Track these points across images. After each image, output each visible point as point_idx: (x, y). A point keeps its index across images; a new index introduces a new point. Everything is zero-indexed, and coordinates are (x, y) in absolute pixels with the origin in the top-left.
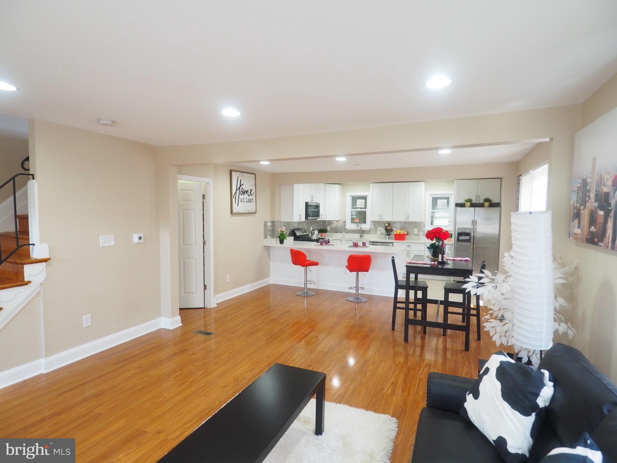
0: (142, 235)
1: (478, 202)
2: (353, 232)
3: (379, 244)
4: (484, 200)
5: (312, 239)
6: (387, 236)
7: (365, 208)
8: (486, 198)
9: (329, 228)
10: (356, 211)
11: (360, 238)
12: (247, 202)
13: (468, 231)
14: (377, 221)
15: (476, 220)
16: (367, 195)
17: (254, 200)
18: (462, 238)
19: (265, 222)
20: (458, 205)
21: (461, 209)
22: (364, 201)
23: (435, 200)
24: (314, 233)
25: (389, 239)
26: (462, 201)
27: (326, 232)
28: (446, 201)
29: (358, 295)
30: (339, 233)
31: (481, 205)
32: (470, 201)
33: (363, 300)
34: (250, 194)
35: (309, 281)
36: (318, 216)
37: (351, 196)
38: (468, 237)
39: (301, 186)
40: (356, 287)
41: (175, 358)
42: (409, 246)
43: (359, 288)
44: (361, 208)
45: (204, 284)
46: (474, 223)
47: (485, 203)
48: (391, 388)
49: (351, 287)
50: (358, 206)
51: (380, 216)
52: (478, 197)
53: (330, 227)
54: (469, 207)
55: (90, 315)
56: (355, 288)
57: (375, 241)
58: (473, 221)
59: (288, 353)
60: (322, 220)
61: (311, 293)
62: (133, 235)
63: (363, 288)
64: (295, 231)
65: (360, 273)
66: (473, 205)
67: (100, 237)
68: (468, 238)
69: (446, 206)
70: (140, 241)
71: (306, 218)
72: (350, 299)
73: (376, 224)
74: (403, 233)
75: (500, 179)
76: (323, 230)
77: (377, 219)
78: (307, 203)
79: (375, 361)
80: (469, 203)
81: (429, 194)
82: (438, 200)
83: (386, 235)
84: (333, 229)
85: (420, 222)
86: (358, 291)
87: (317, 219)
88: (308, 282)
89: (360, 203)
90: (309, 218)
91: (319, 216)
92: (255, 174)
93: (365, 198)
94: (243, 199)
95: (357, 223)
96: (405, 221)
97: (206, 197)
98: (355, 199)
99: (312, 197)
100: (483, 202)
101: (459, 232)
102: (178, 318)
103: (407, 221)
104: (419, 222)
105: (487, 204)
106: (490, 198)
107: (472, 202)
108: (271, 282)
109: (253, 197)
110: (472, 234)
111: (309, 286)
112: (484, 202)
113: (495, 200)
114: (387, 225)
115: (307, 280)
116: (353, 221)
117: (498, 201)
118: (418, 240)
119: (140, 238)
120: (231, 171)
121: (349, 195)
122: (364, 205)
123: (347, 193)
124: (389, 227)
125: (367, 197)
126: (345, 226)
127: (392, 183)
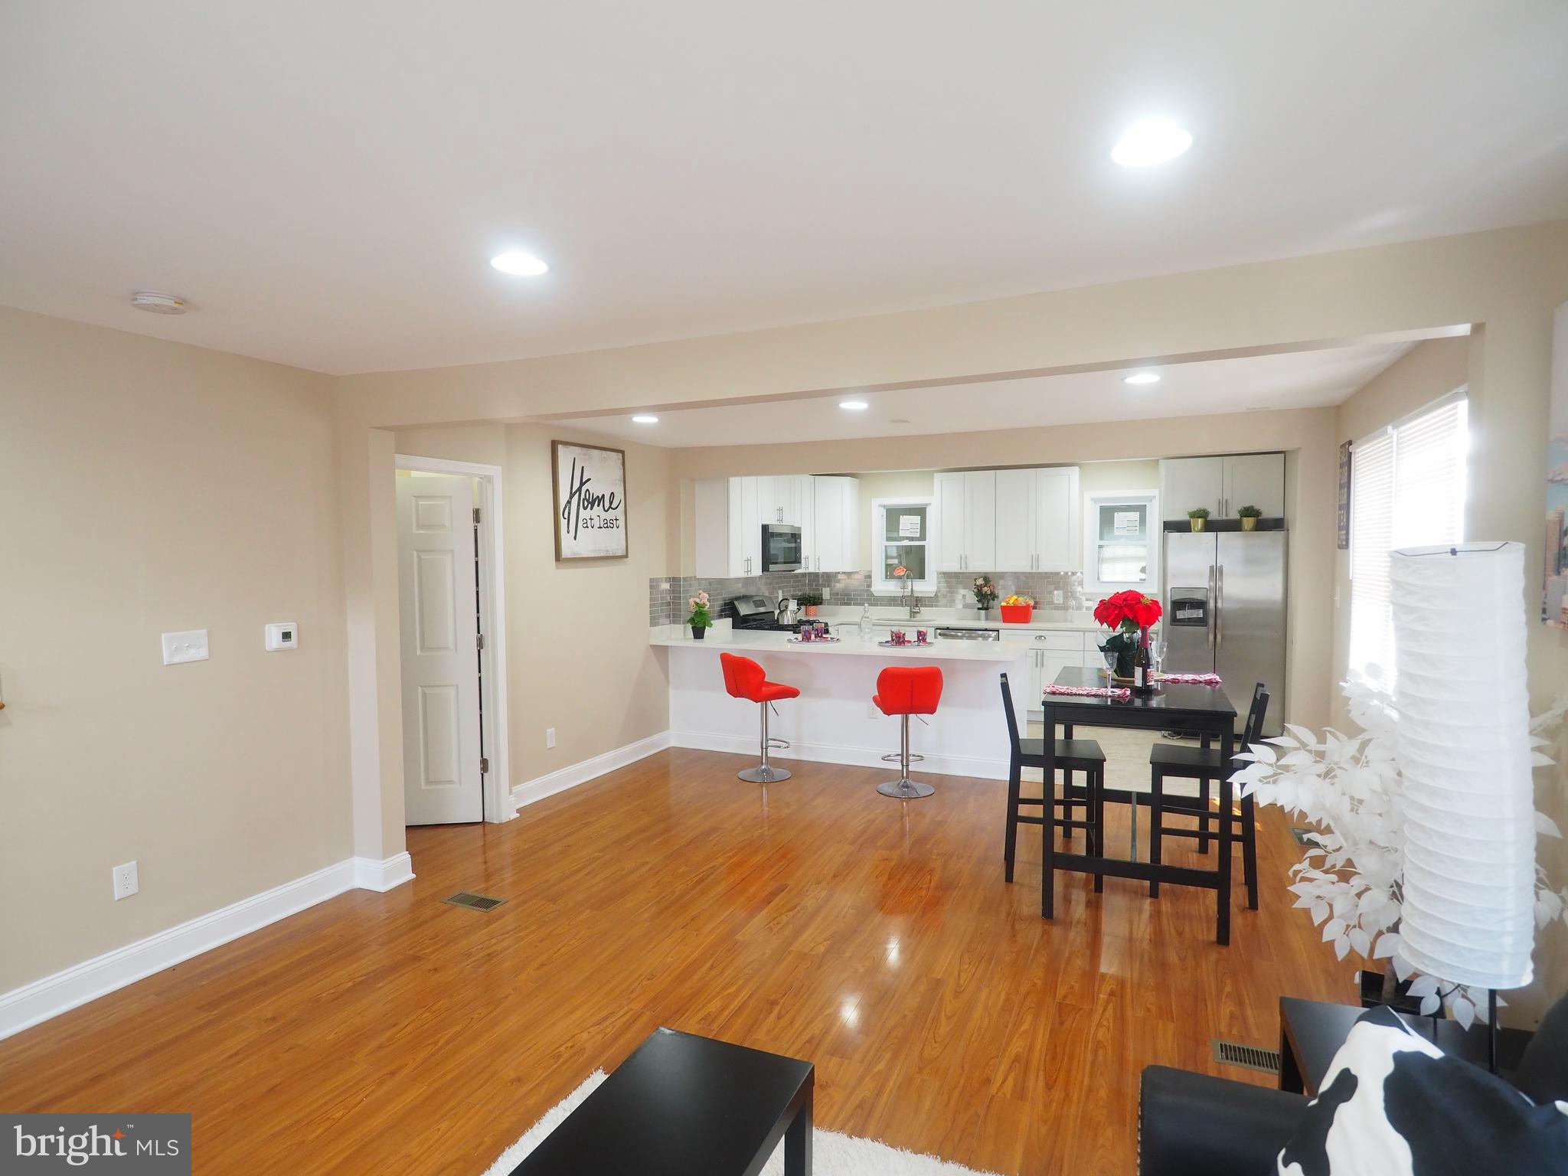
0: (291, 627)
1: (1224, 518)
2: (893, 601)
3: (960, 634)
4: (1239, 512)
5: (780, 623)
6: (983, 612)
7: (923, 537)
8: (1247, 505)
9: (826, 593)
10: (897, 546)
11: (911, 617)
12: (600, 527)
13: (1199, 596)
14: (955, 573)
15: (1222, 566)
16: (927, 505)
17: (621, 522)
18: (1184, 615)
19: (652, 580)
20: (1170, 527)
21: (1181, 537)
22: (918, 518)
23: (1107, 515)
24: (786, 607)
25: (987, 619)
26: (1181, 516)
27: (821, 603)
28: (1136, 515)
29: (907, 777)
30: (855, 604)
31: (1232, 526)
32: (1202, 514)
33: (923, 789)
34: (610, 507)
35: (774, 740)
36: (797, 561)
37: (884, 506)
38: (1201, 611)
39: (749, 482)
40: (902, 755)
41: (380, 985)
42: (1040, 637)
43: (911, 758)
44: (912, 539)
45: (482, 756)
46: (1216, 572)
47: (1245, 519)
48: (1012, 1075)
49: (889, 756)
50: (902, 534)
51: (963, 559)
52: (1223, 504)
53: (831, 590)
54: (1201, 531)
55: (135, 862)
56: (900, 758)
57: (950, 626)
58: (1212, 568)
59: (711, 962)
60: (807, 571)
61: (780, 773)
62: (266, 627)
63: (922, 757)
64: (736, 603)
65: (912, 716)
66: (1211, 526)
67: (163, 635)
68: (1200, 613)
69: (1138, 528)
70: (288, 644)
71: (765, 568)
72: (887, 787)
73: (952, 579)
74: (1024, 604)
75: (1283, 455)
76: (810, 597)
77: (954, 567)
78: (765, 528)
79: (962, 982)
80: (1200, 520)
81: (1092, 499)
82: (1115, 514)
83: (979, 609)
84: (837, 594)
85: (1070, 574)
86: (907, 765)
87: (793, 571)
88: (771, 743)
89: (908, 525)
90: (772, 567)
91: (800, 563)
92: (623, 452)
93: (920, 511)
94: (591, 519)
95: (900, 578)
96: (1028, 570)
97: (483, 516)
98: (893, 515)
99: (780, 510)
100: (1237, 516)
101: (1176, 598)
102: (405, 857)
103: (1034, 571)
104: (1067, 573)
105: (1248, 522)
106: (1257, 507)
107: (1209, 519)
108: (673, 743)
109: (619, 513)
110: (1212, 604)
111: (772, 753)
112: (1241, 516)
113: (1270, 512)
114: (980, 582)
115: (769, 737)
116: (890, 572)
117: (1278, 515)
118: (1066, 621)
119: (286, 636)
120: (554, 445)
121: (880, 506)
122: (919, 530)
123: (873, 500)
124: (985, 589)
125: (925, 508)
126: (870, 586)
127: (994, 471)
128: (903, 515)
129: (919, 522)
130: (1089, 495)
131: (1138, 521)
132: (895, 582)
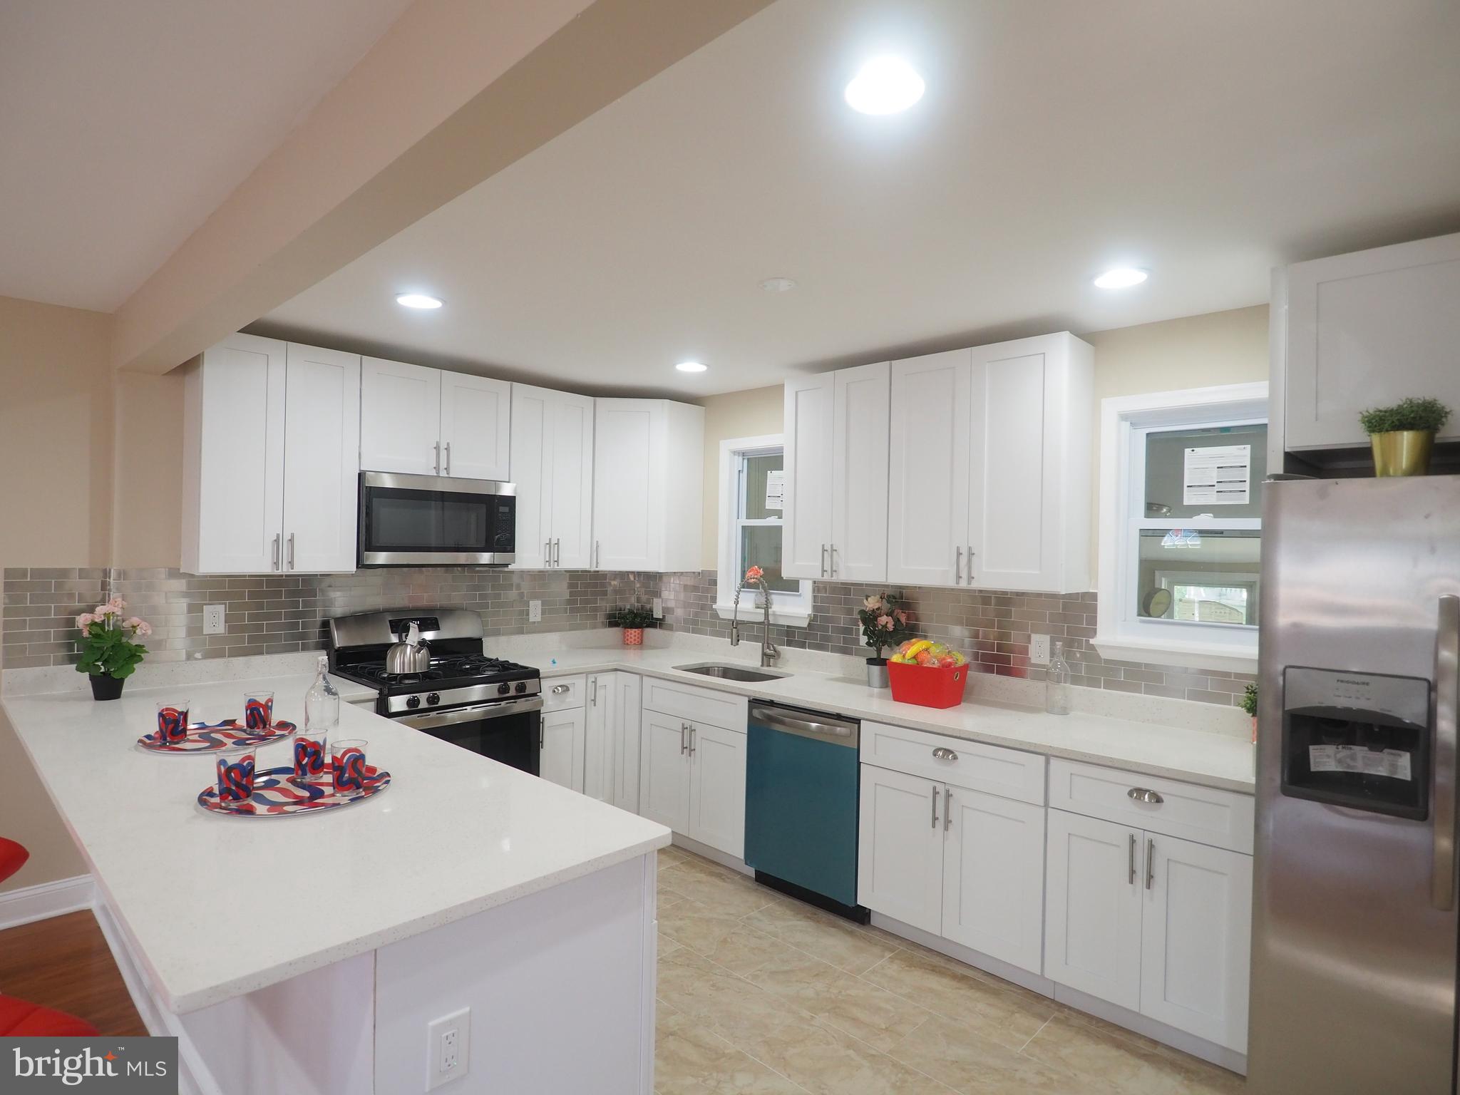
2: (737, 630)
6: (876, 669)
11: (762, 665)
18: (1339, 761)
20: (1302, 466)
23: (1166, 454)
26: (1347, 429)
28: (1240, 453)
32: (1418, 416)
36: (507, 545)
37: (743, 454)
38: (1404, 756)
42: (948, 751)
50: (769, 504)
54: (1411, 473)
57: (776, 699)
58: (1448, 605)
60: (554, 567)
69: (1247, 486)
71: (364, 559)
73: (834, 598)
78: (364, 479)
80: (1409, 437)
81: (1124, 417)
82: (1188, 451)
83: (871, 661)
87: (507, 565)
89: (775, 487)
96: (948, 583)
98: (756, 469)
99: (442, 448)
103: (963, 584)
107: (1448, 432)
110: (1449, 732)
114: (875, 603)
121: (735, 453)
123: (721, 442)
124: (884, 619)
126: (714, 599)
127: (888, 362)
128: (771, 470)
130: (1113, 406)
131: (1248, 469)
132: (753, 595)
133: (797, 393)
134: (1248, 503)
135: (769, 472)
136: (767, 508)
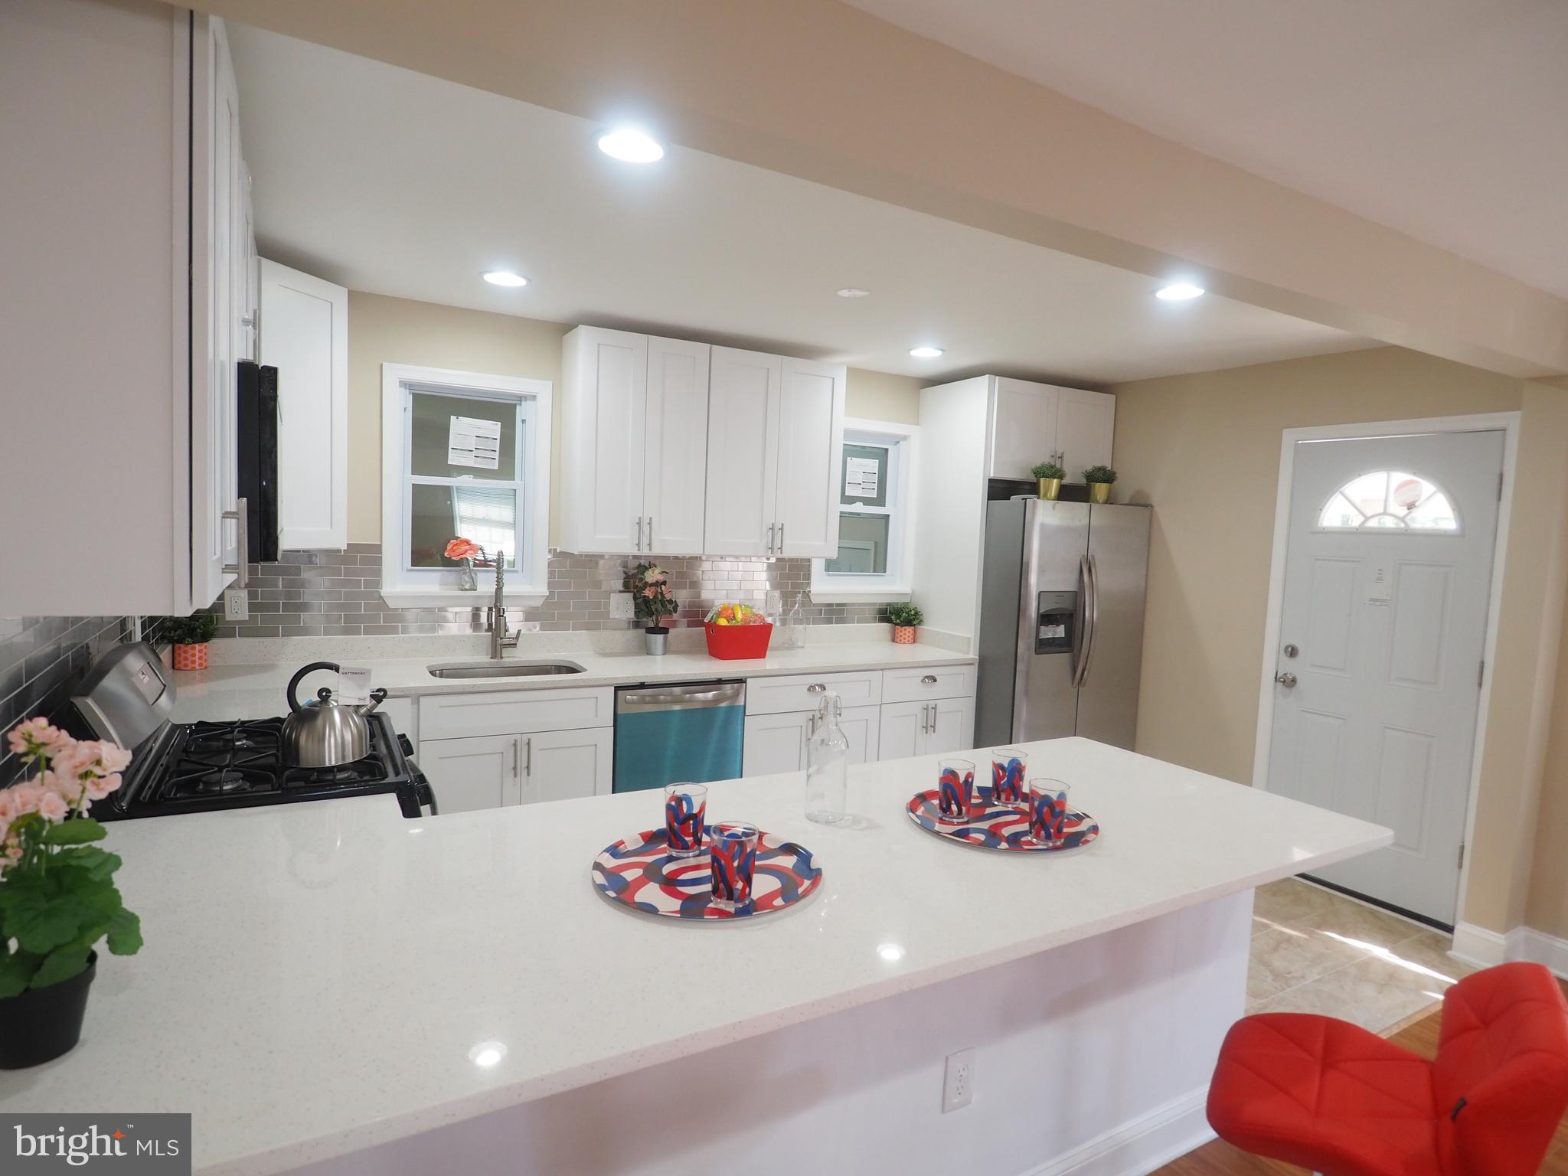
1: (1075, 480)
4: (1085, 473)
8: (1096, 464)
13: (1069, 605)
16: (521, 398)
20: (1001, 487)
22: (493, 429)
24: (324, 694)
25: (666, 651)
26: (1011, 473)
28: (874, 465)
31: (1084, 494)
32: (1054, 473)
37: (411, 387)
38: (1062, 627)
42: (815, 687)
44: (479, 473)
46: (1087, 566)
47: (1098, 485)
50: (453, 459)
51: (647, 524)
52: (1056, 459)
54: (1055, 499)
57: (648, 681)
58: (1082, 559)
66: (1067, 493)
68: (1060, 631)
69: (876, 486)
73: (581, 569)
74: (758, 621)
75: (1110, 399)
80: (1052, 481)
83: (650, 631)
89: (470, 440)
93: (502, 411)
95: (462, 563)
98: (434, 411)
100: (1083, 481)
105: (1101, 490)
106: (1109, 469)
107: (1063, 480)
110: (1086, 616)
112: (1089, 480)
121: (406, 385)
122: (497, 455)
123: (386, 364)
125: (515, 406)
126: (377, 584)
127: (708, 345)
128: (458, 415)
129: (498, 437)
131: (877, 475)
132: (439, 574)
133: (599, 344)
134: (875, 496)
135: (453, 418)
136: (449, 463)
